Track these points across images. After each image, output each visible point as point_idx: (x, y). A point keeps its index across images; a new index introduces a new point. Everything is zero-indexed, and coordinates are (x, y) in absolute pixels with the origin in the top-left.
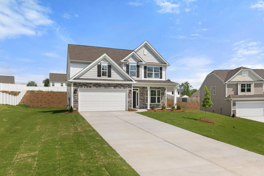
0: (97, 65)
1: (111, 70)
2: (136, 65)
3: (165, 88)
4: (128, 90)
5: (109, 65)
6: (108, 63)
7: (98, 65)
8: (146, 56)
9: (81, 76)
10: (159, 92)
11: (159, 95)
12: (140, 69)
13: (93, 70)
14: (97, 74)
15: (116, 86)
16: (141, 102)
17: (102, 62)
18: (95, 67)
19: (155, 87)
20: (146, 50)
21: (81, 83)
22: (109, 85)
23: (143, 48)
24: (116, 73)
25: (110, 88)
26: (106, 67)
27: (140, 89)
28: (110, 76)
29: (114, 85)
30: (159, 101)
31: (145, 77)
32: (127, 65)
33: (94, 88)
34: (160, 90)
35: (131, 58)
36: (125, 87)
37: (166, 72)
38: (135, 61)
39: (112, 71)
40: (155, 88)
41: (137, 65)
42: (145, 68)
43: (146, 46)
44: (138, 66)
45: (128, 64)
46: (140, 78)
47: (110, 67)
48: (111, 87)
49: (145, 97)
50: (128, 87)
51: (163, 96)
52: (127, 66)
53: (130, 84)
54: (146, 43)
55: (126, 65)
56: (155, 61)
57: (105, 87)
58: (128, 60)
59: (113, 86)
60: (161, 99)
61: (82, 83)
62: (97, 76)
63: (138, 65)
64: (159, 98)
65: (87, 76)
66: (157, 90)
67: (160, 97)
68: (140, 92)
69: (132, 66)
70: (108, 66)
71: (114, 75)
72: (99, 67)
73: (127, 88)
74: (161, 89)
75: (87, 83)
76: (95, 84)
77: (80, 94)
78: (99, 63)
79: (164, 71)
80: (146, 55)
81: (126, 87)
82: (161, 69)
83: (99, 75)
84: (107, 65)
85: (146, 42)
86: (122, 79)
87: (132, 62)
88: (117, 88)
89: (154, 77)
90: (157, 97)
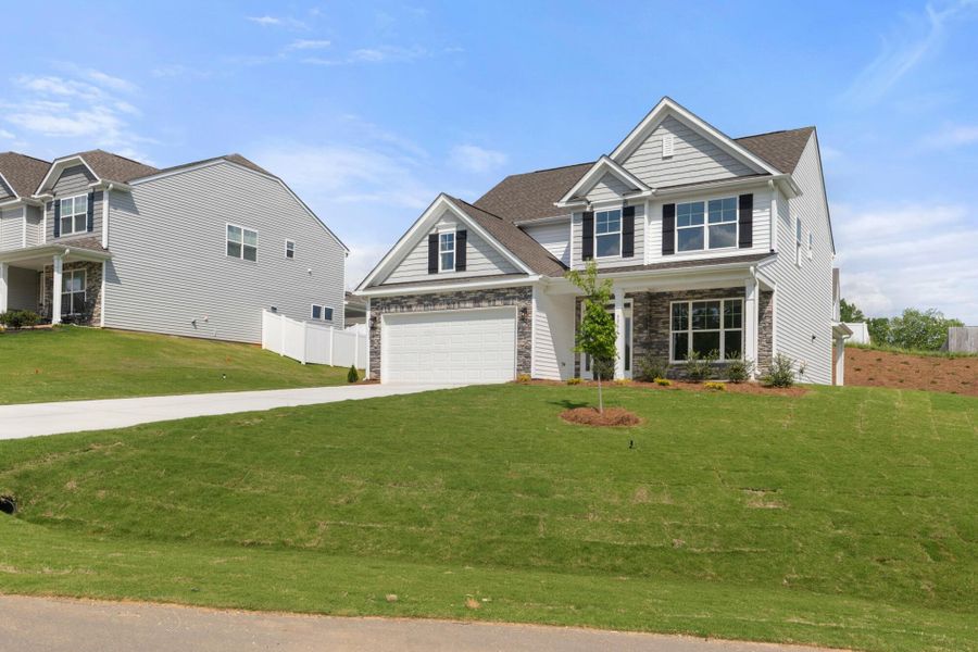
0: (427, 238)
1: (468, 244)
2: (619, 207)
4: (517, 305)
5: (460, 229)
6: (454, 223)
7: (431, 236)
8: (673, 159)
9: (387, 278)
10: (733, 308)
12: (636, 221)
13: (419, 255)
14: (427, 266)
15: (479, 297)
16: (642, 355)
17: (440, 224)
18: (422, 244)
19: (712, 290)
20: (672, 136)
21: (386, 299)
22: (460, 297)
23: (657, 132)
24: (482, 252)
25: (462, 305)
26: (451, 236)
27: (635, 301)
28: (461, 266)
29: (473, 295)
31: (668, 249)
32: (584, 214)
33: (418, 310)
34: (743, 299)
35: (601, 185)
36: (508, 299)
37: (771, 211)
38: (616, 195)
39: (470, 249)
40: (714, 292)
41: (625, 209)
42: (668, 212)
43: (671, 121)
44: (629, 212)
45: (588, 209)
46: (636, 256)
47: (462, 236)
48: (465, 301)
49: (668, 336)
50: (520, 299)
52: (587, 219)
53: (525, 288)
54: (667, 108)
55: (581, 216)
56: (718, 172)
57: (448, 304)
58: (588, 198)
59: (471, 299)
61: (391, 298)
62: (427, 272)
63: (630, 204)
64: (733, 340)
65: (401, 274)
66: (722, 301)
68: (634, 315)
69: (602, 216)
70: (458, 232)
71: (477, 262)
72: (433, 240)
73: (516, 302)
75: (402, 297)
76: (422, 296)
77: (385, 329)
78: (432, 229)
79: (763, 209)
80: (671, 157)
81: (514, 298)
82: (747, 203)
83: (433, 269)
84: (453, 230)
85: (665, 102)
86: (501, 272)
87: (604, 199)
88: (484, 304)
89: (710, 247)
90: (722, 331)
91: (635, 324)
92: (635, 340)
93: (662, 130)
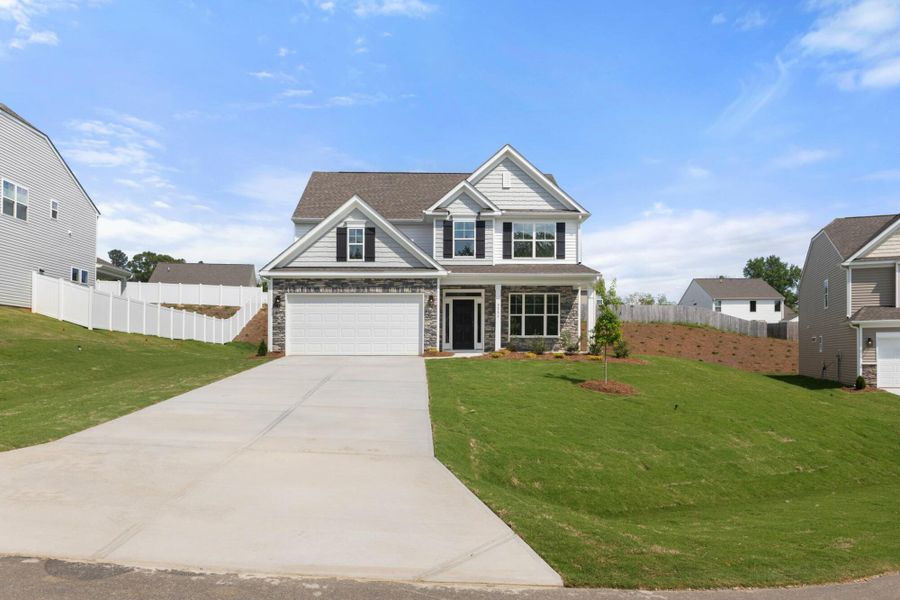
0: (335, 230)
1: (376, 240)
2: (474, 220)
3: (574, 288)
4: (424, 294)
5: (369, 226)
6: (365, 221)
7: (338, 229)
8: (510, 190)
9: (292, 261)
10: (553, 300)
11: (553, 309)
12: (486, 232)
13: (326, 244)
14: (335, 254)
15: (388, 285)
16: (491, 331)
17: (348, 220)
18: (330, 234)
20: (510, 173)
21: (291, 280)
22: (369, 283)
23: (498, 168)
24: (390, 247)
25: (371, 290)
26: (360, 231)
27: (486, 291)
28: (370, 257)
29: (382, 282)
30: (553, 330)
31: (507, 255)
32: (445, 221)
33: (328, 292)
34: (559, 294)
35: (458, 201)
36: (416, 287)
37: (577, 236)
38: (469, 210)
39: (378, 244)
40: (540, 288)
41: (477, 222)
42: (507, 227)
43: (509, 162)
44: (481, 225)
45: (448, 219)
46: (486, 258)
47: (371, 232)
48: (374, 287)
49: (507, 318)
50: (426, 288)
51: (567, 313)
52: (448, 226)
53: (431, 280)
54: (507, 152)
55: (442, 224)
56: (543, 205)
57: (358, 288)
58: (448, 209)
59: (379, 286)
60: (562, 322)
61: (296, 280)
62: (335, 259)
63: (481, 219)
64: (553, 322)
65: (307, 259)
66: (546, 295)
67: (559, 315)
68: (486, 302)
69: (460, 225)
70: (367, 229)
71: (385, 255)
72: (341, 233)
73: (423, 290)
74: (560, 292)
75: (309, 280)
76: (330, 280)
77: (289, 307)
78: (341, 222)
79: (572, 234)
80: (508, 188)
81: (420, 287)
82: (561, 228)
83: (341, 257)
84: (362, 227)
85: (507, 148)
86: (408, 266)
87: (462, 213)
88: (393, 290)
89: (537, 256)
90: (545, 315)
91: (486, 308)
92: (486, 321)
93: (501, 168)
